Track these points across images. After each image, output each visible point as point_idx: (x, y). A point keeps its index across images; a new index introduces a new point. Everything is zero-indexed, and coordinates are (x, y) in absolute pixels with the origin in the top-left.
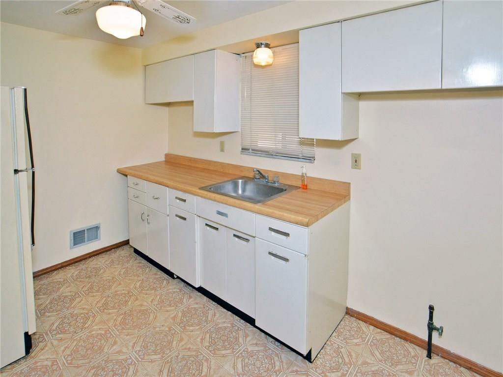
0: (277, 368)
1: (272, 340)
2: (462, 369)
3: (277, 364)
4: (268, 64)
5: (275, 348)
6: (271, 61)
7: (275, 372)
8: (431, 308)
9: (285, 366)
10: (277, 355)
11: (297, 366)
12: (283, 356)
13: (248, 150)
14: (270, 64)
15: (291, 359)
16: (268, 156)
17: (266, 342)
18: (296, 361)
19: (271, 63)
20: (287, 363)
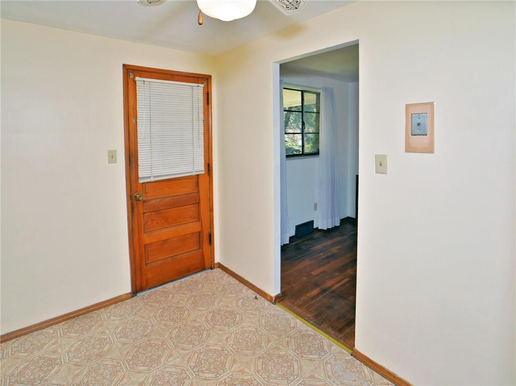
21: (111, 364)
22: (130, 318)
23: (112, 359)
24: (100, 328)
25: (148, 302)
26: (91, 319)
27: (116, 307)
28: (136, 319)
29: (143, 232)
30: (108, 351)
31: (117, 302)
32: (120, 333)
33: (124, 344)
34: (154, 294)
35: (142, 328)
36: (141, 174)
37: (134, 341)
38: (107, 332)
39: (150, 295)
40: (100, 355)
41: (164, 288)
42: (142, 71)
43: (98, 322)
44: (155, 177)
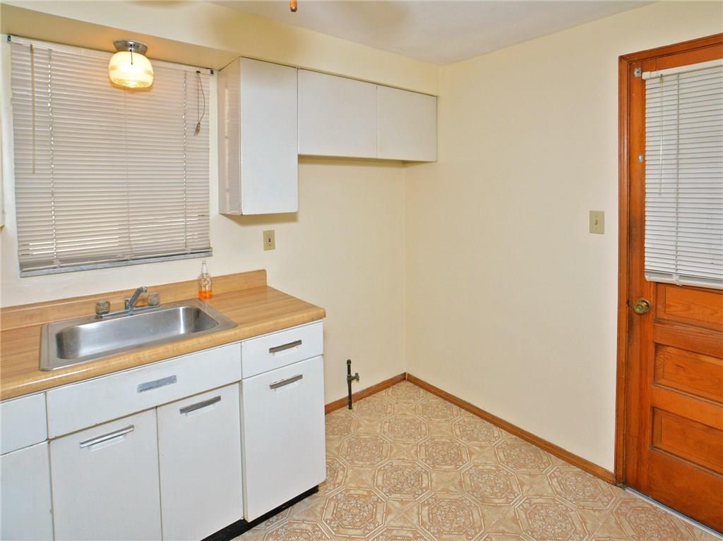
0: (309, 528)
1: (263, 524)
2: (367, 398)
3: (303, 526)
4: (142, 86)
5: (279, 524)
6: (149, 80)
7: (314, 532)
8: (349, 362)
9: (312, 518)
10: (290, 524)
11: (317, 506)
12: (295, 517)
13: (51, 262)
14: (147, 86)
15: (303, 510)
16: (116, 264)
17: (263, 533)
18: (309, 505)
19: (150, 84)
20: (308, 516)
21: (475, 521)
22: (569, 504)
23: (483, 516)
24: (527, 477)
25: (625, 515)
26: (537, 459)
27: (576, 474)
28: (571, 513)
29: (650, 379)
30: (496, 506)
31: (586, 470)
32: (531, 505)
33: (515, 520)
34: (655, 515)
35: (560, 531)
36: (649, 265)
37: (526, 531)
38: (525, 488)
39: (644, 509)
40: (484, 499)
41: (688, 526)
42: (663, 56)
43: (537, 469)
44: (682, 276)
